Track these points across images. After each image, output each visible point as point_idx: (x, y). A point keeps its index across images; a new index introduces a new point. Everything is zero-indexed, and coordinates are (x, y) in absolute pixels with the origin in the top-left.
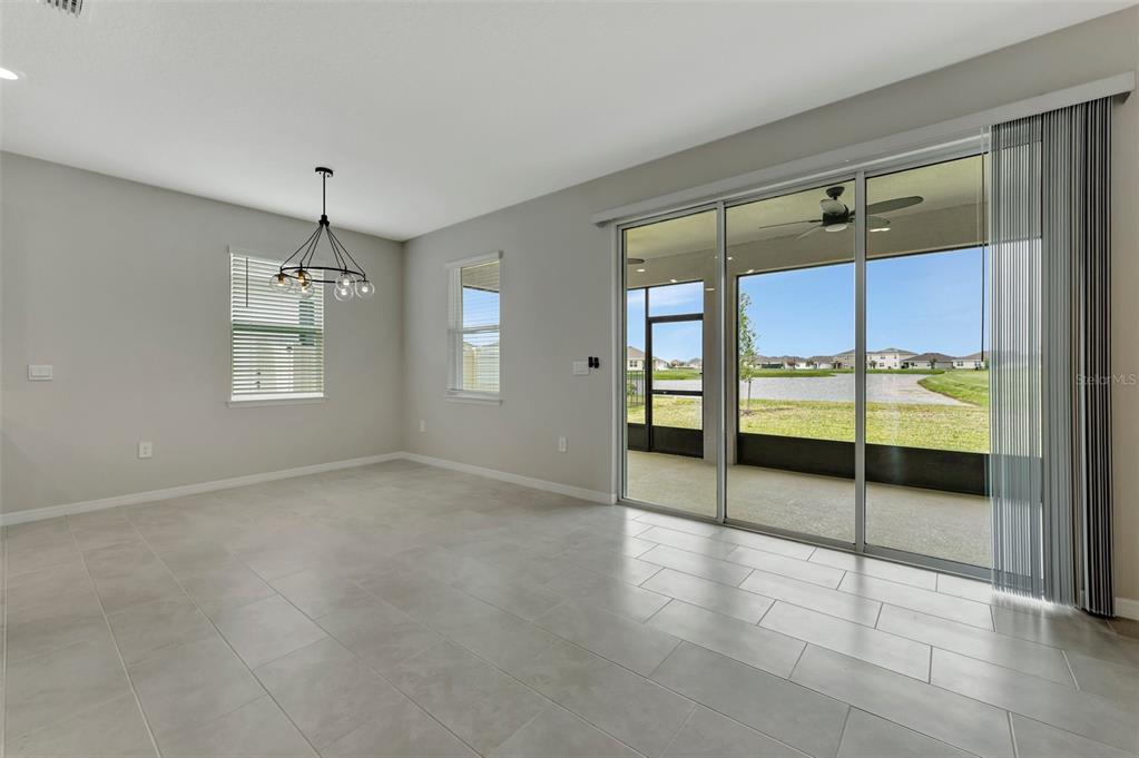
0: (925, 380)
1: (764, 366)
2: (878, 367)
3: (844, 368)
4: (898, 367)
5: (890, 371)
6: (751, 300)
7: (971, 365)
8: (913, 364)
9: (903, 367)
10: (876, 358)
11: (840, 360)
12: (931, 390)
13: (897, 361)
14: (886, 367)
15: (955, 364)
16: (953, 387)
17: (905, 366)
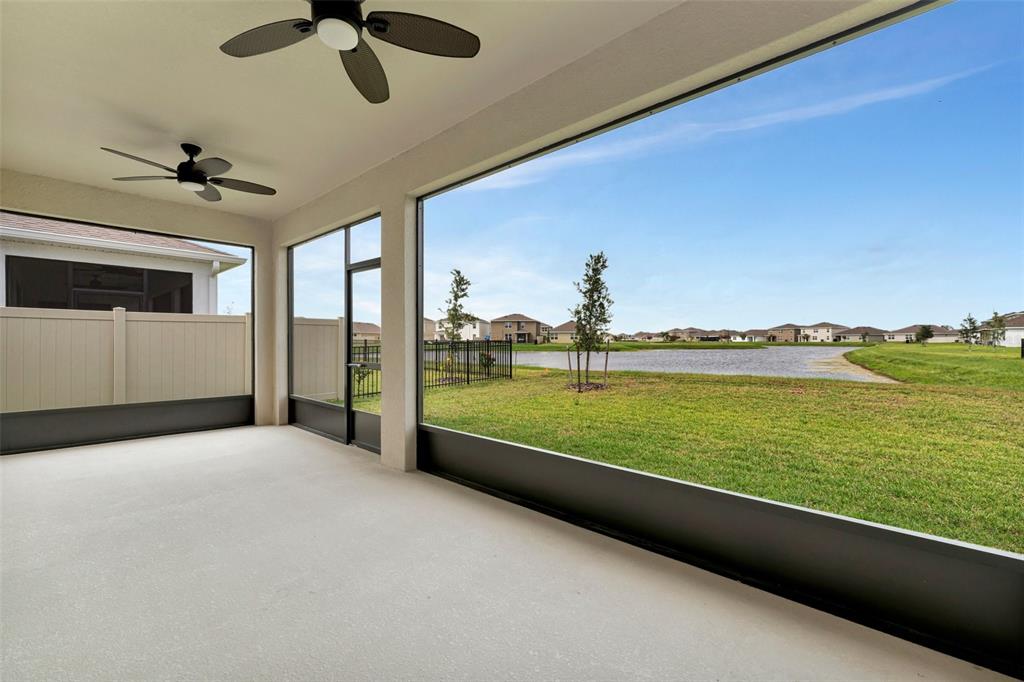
0: (850, 353)
1: (703, 339)
2: (811, 340)
3: (778, 341)
4: (831, 340)
5: (823, 344)
6: (607, 264)
7: (903, 338)
8: (845, 338)
9: (835, 340)
10: (809, 332)
11: (775, 333)
12: (851, 362)
13: (830, 334)
14: (819, 340)
15: (886, 338)
16: (873, 359)
17: (837, 339)
